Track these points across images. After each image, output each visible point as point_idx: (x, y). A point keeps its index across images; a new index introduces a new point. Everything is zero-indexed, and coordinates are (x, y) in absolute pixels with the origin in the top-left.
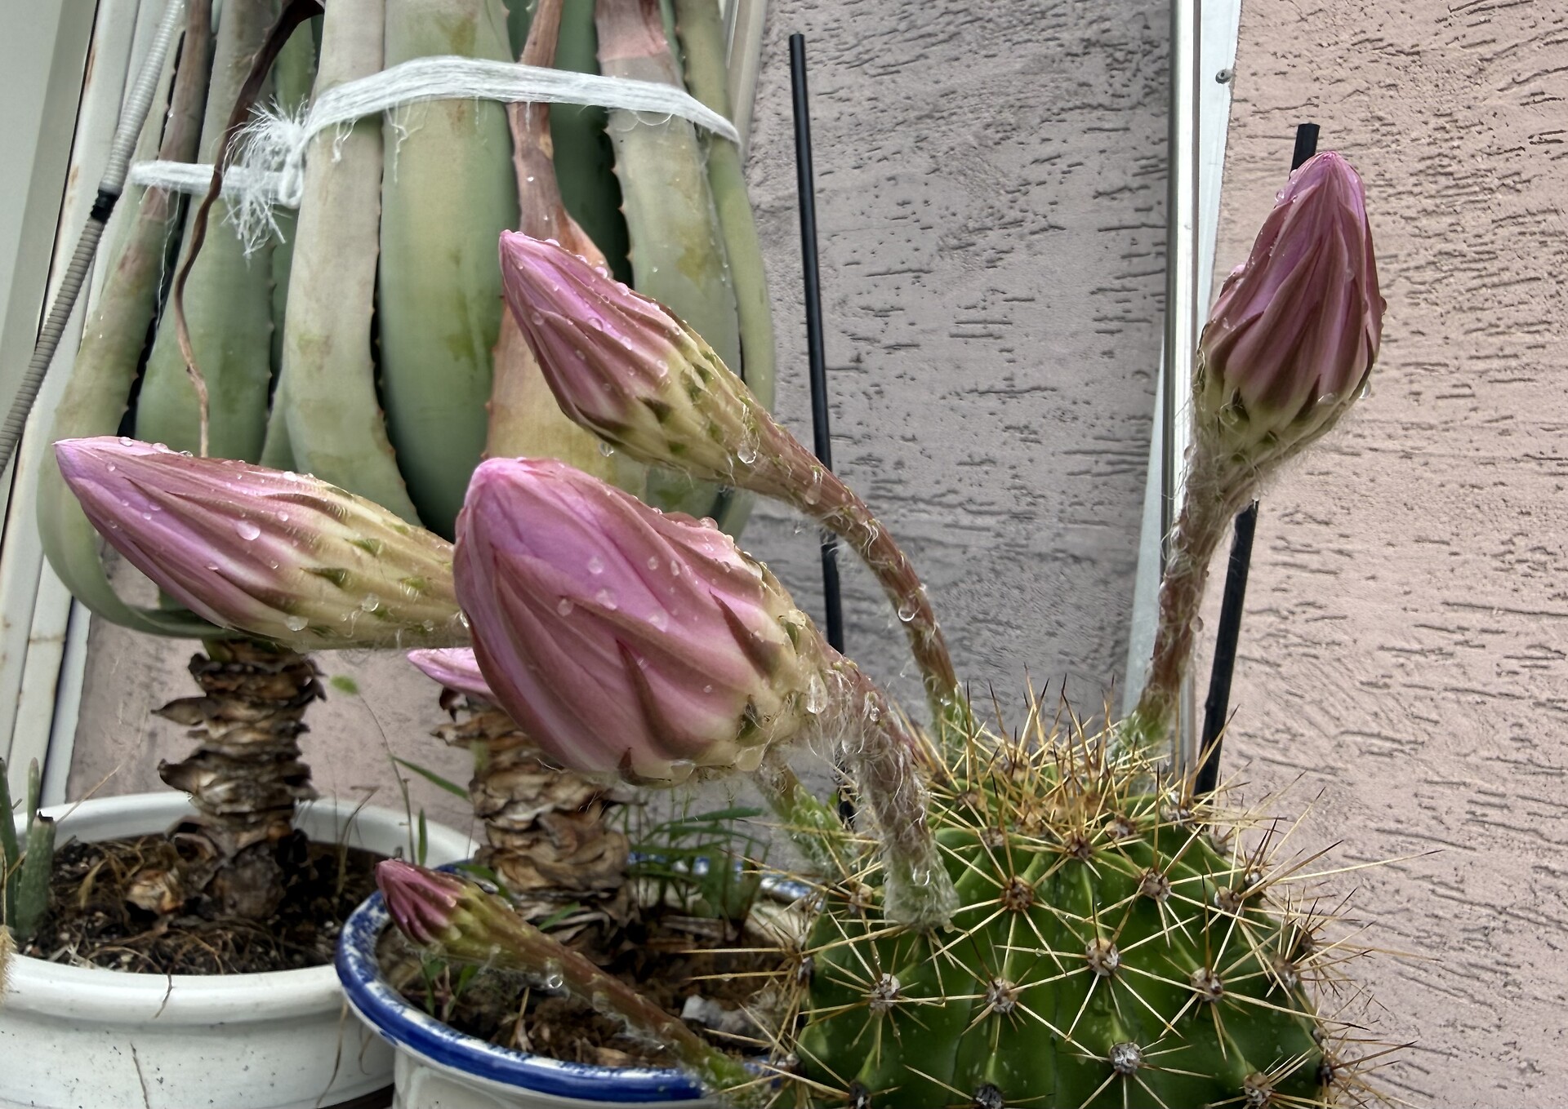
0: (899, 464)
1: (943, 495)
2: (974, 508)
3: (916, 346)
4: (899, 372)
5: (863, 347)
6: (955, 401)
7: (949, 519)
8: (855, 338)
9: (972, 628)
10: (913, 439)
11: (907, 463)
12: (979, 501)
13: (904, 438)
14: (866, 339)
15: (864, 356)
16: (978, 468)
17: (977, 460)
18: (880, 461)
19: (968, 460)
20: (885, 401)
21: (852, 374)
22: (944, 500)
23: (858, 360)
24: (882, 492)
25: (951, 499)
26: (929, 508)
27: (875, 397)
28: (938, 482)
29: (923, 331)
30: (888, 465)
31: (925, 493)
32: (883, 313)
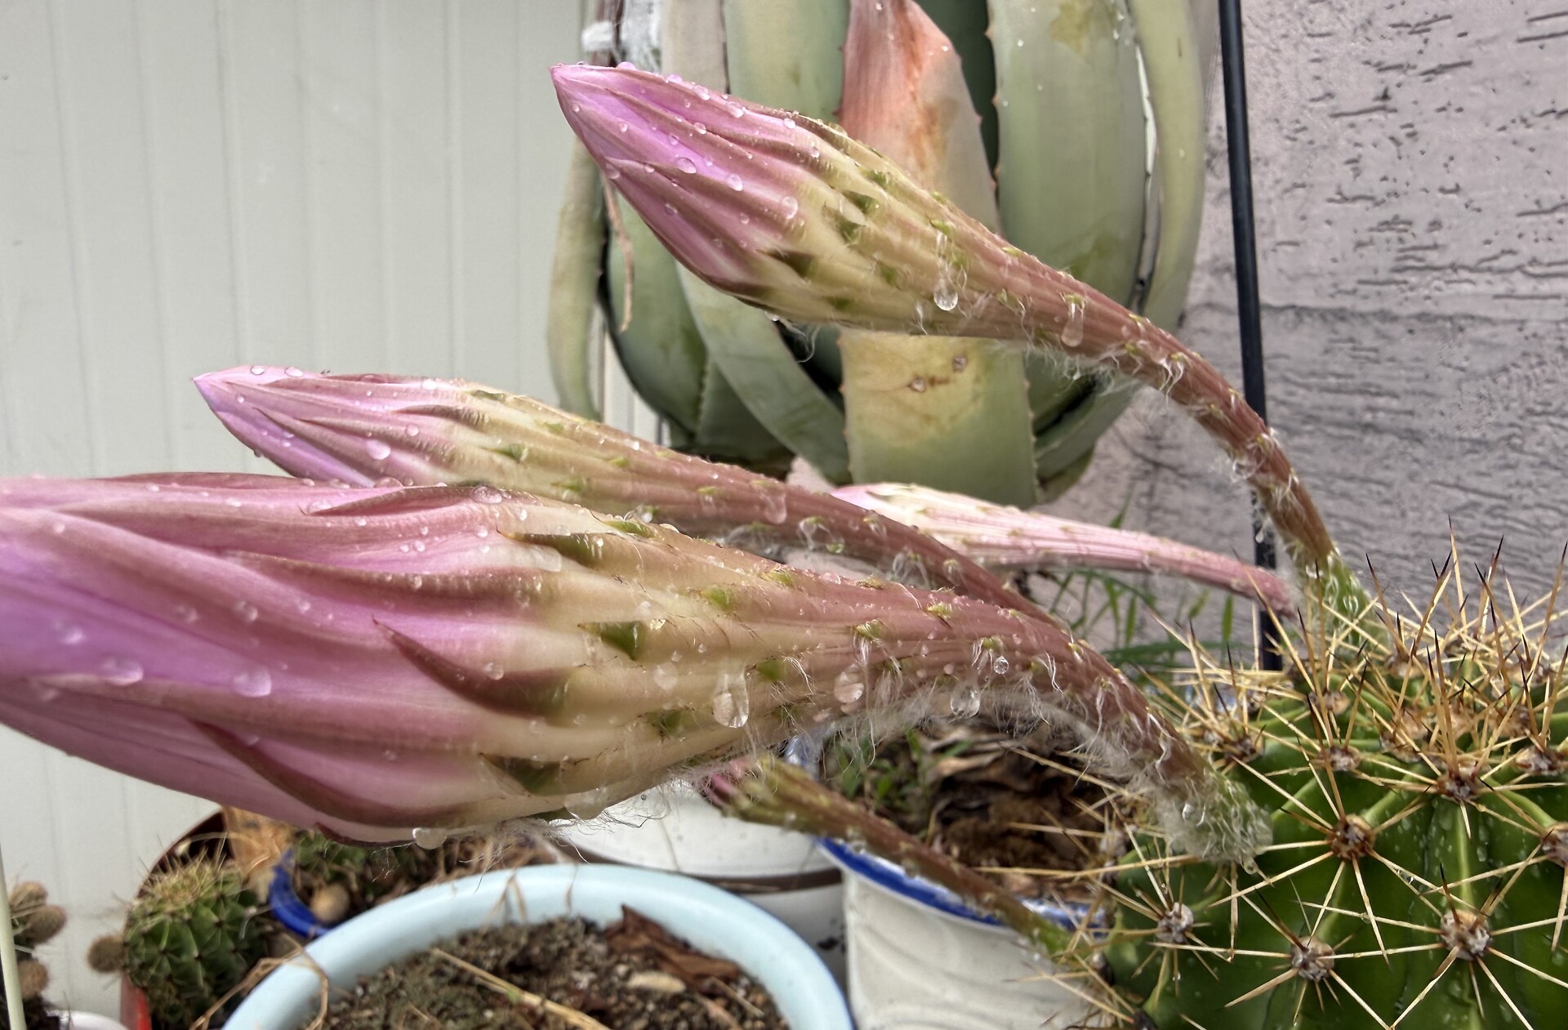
0: (1435, 225)
1: (1495, 258)
2: (1537, 270)
3: (1468, 64)
4: (1441, 103)
5: (1393, 77)
6: (1520, 131)
7: (1501, 288)
8: (1381, 68)
9: (1527, 424)
10: (1457, 189)
11: (1446, 222)
12: (1546, 260)
13: (1443, 190)
14: (1398, 67)
15: (1393, 91)
16: (1545, 218)
17: (1547, 206)
18: (1410, 223)
19: (1535, 208)
20: (1421, 145)
21: (1375, 116)
22: (1495, 264)
23: (1385, 97)
24: (1411, 263)
25: (1507, 261)
26: (1473, 276)
27: (1407, 142)
28: (1488, 242)
29: (1478, 42)
30: (1420, 228)
31: (1470, 259)
32: (1421, 28)
